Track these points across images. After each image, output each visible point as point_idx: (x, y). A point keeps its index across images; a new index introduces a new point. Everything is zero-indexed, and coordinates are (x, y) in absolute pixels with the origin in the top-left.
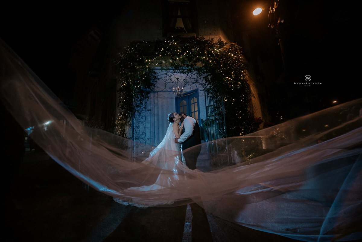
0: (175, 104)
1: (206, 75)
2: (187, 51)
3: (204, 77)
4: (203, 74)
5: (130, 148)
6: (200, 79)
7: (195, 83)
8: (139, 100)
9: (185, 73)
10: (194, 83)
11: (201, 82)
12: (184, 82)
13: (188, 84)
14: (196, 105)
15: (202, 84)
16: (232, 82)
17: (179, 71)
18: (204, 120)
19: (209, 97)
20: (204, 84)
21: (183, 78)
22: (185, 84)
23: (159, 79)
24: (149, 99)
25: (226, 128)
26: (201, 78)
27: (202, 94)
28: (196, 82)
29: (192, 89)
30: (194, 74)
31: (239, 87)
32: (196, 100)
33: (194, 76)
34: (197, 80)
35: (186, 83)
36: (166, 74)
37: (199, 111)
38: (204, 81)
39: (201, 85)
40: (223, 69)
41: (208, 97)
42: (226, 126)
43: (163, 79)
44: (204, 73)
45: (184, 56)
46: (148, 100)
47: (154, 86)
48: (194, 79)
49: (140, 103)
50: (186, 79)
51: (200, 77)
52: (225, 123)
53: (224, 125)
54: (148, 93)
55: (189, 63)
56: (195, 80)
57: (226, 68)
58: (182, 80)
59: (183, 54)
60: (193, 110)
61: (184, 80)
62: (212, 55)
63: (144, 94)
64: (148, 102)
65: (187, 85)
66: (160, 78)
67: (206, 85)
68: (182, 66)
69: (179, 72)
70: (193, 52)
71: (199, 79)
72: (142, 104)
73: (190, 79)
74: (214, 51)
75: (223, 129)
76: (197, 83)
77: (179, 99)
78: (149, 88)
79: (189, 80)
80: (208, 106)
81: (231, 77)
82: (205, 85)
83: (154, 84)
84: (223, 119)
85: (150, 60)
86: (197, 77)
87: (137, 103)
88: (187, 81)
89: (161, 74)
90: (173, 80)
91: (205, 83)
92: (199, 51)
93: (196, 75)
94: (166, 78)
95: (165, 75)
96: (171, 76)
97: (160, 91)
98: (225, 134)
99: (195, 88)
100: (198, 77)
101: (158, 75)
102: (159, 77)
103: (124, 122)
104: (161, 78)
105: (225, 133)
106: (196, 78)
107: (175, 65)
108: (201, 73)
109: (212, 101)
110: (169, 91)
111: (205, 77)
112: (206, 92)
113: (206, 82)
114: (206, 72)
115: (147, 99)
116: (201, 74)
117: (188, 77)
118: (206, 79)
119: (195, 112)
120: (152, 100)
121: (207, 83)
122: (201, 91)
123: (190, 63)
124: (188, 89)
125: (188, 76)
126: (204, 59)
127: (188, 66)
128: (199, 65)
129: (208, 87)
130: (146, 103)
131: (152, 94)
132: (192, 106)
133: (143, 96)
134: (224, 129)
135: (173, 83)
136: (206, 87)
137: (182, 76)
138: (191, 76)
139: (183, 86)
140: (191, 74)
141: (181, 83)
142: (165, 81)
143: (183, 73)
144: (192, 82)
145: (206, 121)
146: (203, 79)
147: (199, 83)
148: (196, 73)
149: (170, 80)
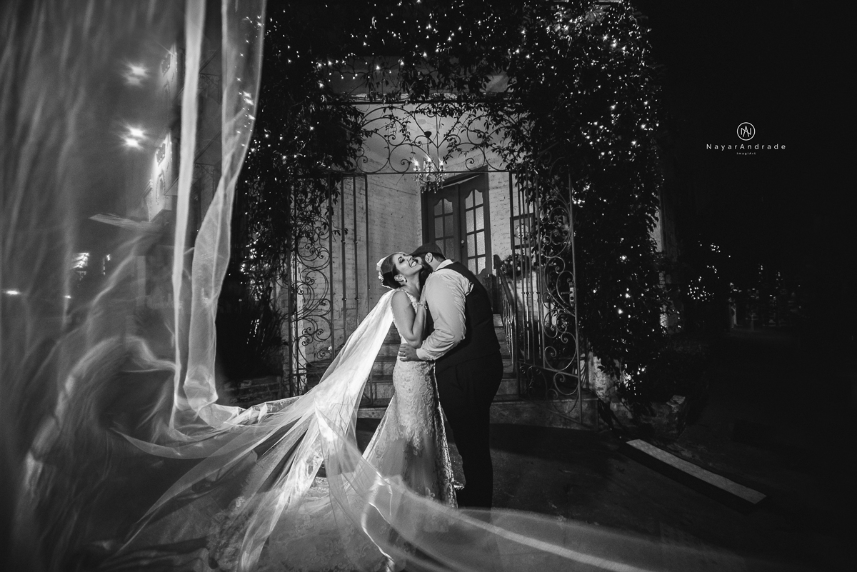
0: (420, 209)
1: (516, 120)
3: (508, 127)
6: (497, 132)
7: (482, 145)
9: (452, 115)
10: (477, 146)
11: (498, 144)
12: (446, 143)
13: (459, 150)
14: (480, 212)
15: (504, 150)
17: (430, 107)
18: (502, 258)
19: (522, 190)
20: (508, 148)
21: (443, 131)
22: (450, 148)
23: (368, 133)
24: (339, 197)
25: (578, 293)
26: (499, 129)
27: (499, 183)
28: (485, 144)
29: (470, 166)
30: (479, 118)
31: (631, 157)
32: (479, 200)
33: (478, 125)
34: (487, 135)
35: (454, 147)
36: (391, 117)
37: (487, 231)
38: (509, 140)
39: (500, 152)
40: (582, 92)
41: (521, 192)
42: (577, 287)
43: (382, 132)
44: (509, 114)
46: (335, 201)
47: (355, 157)
48: (479, 131)
49: (313, 211)
50: (452, 133)
51: (495, 128)
52: (574, 278)
53: (571, 284)
54: (339, 177)
55: (465, 74)
56: (480, 137)
57: (592, 91)
58: (441, 137)
60: (470, 229)
61: (448, 135)
63: (323, 182)
65: (455, 153)
66: (372, 132)
67: (516, 154)
68: (440, 83)
69: (430, 111)
71: (494, 135)
72: (318, 213)
73: (465, 132)
75: (567, 297)
76: (487, 146)
77: (431, 195)
78: (338, 161)
79: (463, 137)
80: (517, 218)
81: (606, 122)
82: (512, 151)
83: (355, 151)
84: (569, 267)
85: (330, 63)
86: (488, 128)
88: (457, 139)
89: (374, 116)
90: (412, 137)
91: (513, 146)
93: (484, 119)
94: (391, 131)
95: (388, 121)
96: (407, 122)
97: (374, 173)
98: (574, 313)
99: (479, 163)
100: (491, 127)
101: (364, 120)
102: (368, 127)
103: (266, 267)
104: (377, 130)
105: (571, 309)
106: (483, 129)
107: (416, 79)
108: (500, 113)
109: (531, 203)
110: (399, 173)
111: (513, 126)
112: (514, 175)
113: (515, 143)
114: (519, 110)
115: (333, 197)
116: (501, 116)
117: (459, 125)
118: (515, 133)
119: (475, 232)
120: (349, 200)
121: (517, 148)
122: (498, 171)
124: (459, 164)
126: (515, 57)
127: (460, 85)
128: (497, 82)
129: (520, 161)
130: (330, 210)
131: (348, 184)
132: (470, 215)
133: (321, 188)
134: (572, 295)
135: (411, 145)
136: (515, 158)
137: (442, 122)
138: (469, 124)
139: (445, 155)
140: (470, 115)
141: (438, 147)
142: (387, 138)
143: (444, 113)
144: (472, 143)
145: (509, 262)
146: (506, 134)
147: (494, 146)
148: (485, 113)
149: (405, 135)
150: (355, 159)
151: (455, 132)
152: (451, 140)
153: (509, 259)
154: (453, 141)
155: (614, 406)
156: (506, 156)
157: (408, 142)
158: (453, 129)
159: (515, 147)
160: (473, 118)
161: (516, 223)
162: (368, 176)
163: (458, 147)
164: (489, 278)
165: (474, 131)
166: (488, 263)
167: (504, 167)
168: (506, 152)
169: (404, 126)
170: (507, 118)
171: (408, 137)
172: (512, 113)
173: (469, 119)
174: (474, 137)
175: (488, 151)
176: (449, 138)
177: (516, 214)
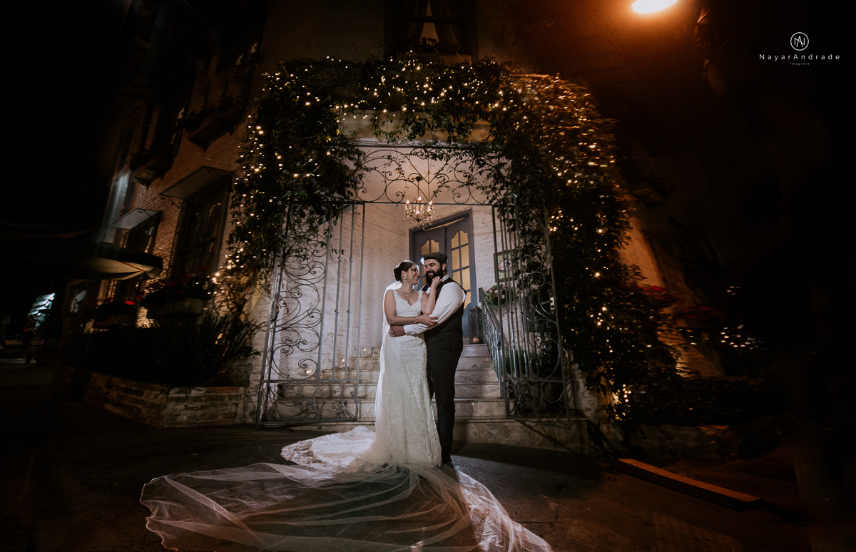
0: (408, 248)
1: (496, 163)
2: (451, 87)
3: (490, 170)
4: (488, 162)
6: (480, 173)
7: (467, 183)
9: (441, 159)
10: (463, 184)
11: (481, 183)
12: (436, 181)
13: (447, 187)
14: (465, 250)
15: (486, 188)
17: (423, 151)
18: (486, 290)
19: (504, 220)
20: (490, 186)
21: (434, 170)
22: (440, 184)
23: (367, 169)
24: (339, 219)
25: (557, 301)
26: (482, 171)
27: (483, 221)
28: (470, 183)
29: (457, 200)
30: (465, 162)
31: (593, 185)
32: (465, 239)
33: (465, 167)
34: (471, 175)
35: (443, 184)
36: (389, 157)
37: (472, 267)
38: (492, 179)
39: (483, 189)
41: (502, 223)
42: (557, 295)
43: (381, 169)
44: (490, 158)
45: (442, 98)
46: (335, 223)
47: (356, 188)
48: (464, 172)
50: (441, 172)
51: (479, 170)
52: (553, 287)
53: (551, 294)
56: (466, 176)
58: (432, 176)
59: (439, 95)
60: (456, 266)
61: (437, 174)
63: (324, 208)
64: (336, 229)
65: (444, 188)
66: (371, 169)
67: (497, 191)
68: (433, 126)
69: (422, 155)
70: (466, 91)
71: (478, 176)
72: (315, 232)
73: (453, 172)
75: (548, 306)
76: (472, 184)
77: (418, 236)
78: (342, 192)
79: (451, 176)
80: (500, 253)
82: (494, 189)
83: (355, 183)
84: (548, 280)
85: (346, 106)
86: (472, 170)
88: (446, 177)
89: (375, 156)
90: (407, 174)
91: (495, 185)
92: (481, 89)
93: (469, 163)
94: (388, 169)
95: (386, 161)
96: (402, 162)
98: (554, 319)
100: (475, 170)
101: (366, 159)
102: (369, 165)
104: (375, 168)
105: (553, 317)
107: (414, 121)
108: (483, 158)
109: (513, 233)
110: (393, 203)
111: (494, 168)
112: (496, 209)
113: (497, 183)
115: (333, 219)
116: (484, 160)
117: (447, 166)
118: (496, 174)
119: (461, 269)
121: (498, 186)
122: (482, 204)
123: (456, 122)
125: (446, 164)
126: (494, 109)
128: (479, 134)
129: (501, 196)
130: (329, 230)
132: (455, 254)
133: (320, 211)
134: (552, 303)
135: (406, 180)
136: (496, 194)
137: (432, 164)
138: (456, 166)
139: (435, 190)
140: (457, 159)
141: (429, 184)
142: (384, 174)
143: (434, 157)
144: (459, 182)
145: (494, 291)
146: (488, 176)
147: (478, 184)
148: (471, 158)
149: (400, 172)
151: (444, 172)
152: (441, 177)
153: (494, 289)
154: (442, 179)
155: (604, 428)
156: (489, 192)
157: (403, 178)
158: (442, 169)
159: (497, 186)
160: (460, 161)
161: (500, 258)
162: (366, 204)
163: (447, 184)
164: (474, 310)
165: (461, 171)
166: (473, 298)
167: (487, 202)
168: (489, 189)
169: (400, 166)
170: (489, 163)
171: (403, 174)
172: (493, 158)
173: (456, 162)
174: (461, 177)
175: (473, 188)
176: (439, 176)
177: (500, 250)
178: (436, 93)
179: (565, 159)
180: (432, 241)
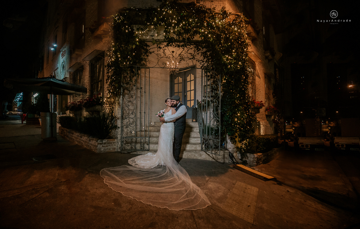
0: (169, 80)
2: (184, 23)
3: (202, 53)
5: (119, 128)
6: (198, 54)
7: (192, 58)
8: (128, 76)
9: (182, 47)
10: (190, 59)
11: (198, 58)
12: (179, 57)
13: (184, 60)
14: (193, 82)
16: (232, 62)
17: (174, 44)
18: (200, 101)
19: (206, 76)
20: (201, 60)
21: (178, 53)
22: (180, 59)
24: (140, 76)
29: (188, 66)
30: (192, 49)
31: (239, 67)
32: (193, 78)
33: (191, 51)
34: (194, 55)
35: (182, 59)
36: (160, 47)
37: (195, 90)
38: (202, 57)
39: (199, 61)
40: (224, 45)
42: (221, 110)
43: (156, 52)
44: (203, 48)
45: (180, 27)
46: (138, 77)
48: (191, 54)
49: (130, 80)
51: (197, 53)
52: (220, 107)
53: (219, 109)
54: (139, 69)
56: (192, 56)
57: (227, 45)
58: (177, 55)
59: (179, 26)
60: (188, 89)
61: (180, 55)
62: (212, 27)
63: (134, 70)
64: (139, 79)
65: (182, 61)
66: (152, 52)
67: (204, 62)
69: (174, 46)
70: (190, 24)
72: (132, 81)
73: (186, 54)
74: (215, 23)
76: (194, 59)
77: (173, 75)
78: (140, 63)
81: (231, 56)
83: (146, 59)
84: (219, 104)
85: (140, 32)
86: (195, 52)
87: (126, 80)
88: (183, 56)
90: (167, 55)
91: (204, 59)
92: (197, 23)
93: (193, 49)
94: (159, 52)
96: (165, 49)
97: (152, 67)
98: (219, 119)
99: (191, 64)
100: (196, 52)
101: (149, 48)
103: (113, 100)
104: (154, 52)
106: (193, 53)
107: (169, 38)
109: (209, 80)
110: (161, 68)
112: (203, 70)
115: (137, 75)
116: (200, 48)
117: (184, 51)
118: (204, 54)
119: (190, 91)
123: (187, 36)
124: (183, 65)
128: (197, 38)
129: (206, 65)
130: (136, 80)
131: (143, 70)
132: (188, 84)
134: (219, 113)
135: (166, 58)
136: (204, 64)
137: (178, 50)
138: (188, 51)
139: (179, 61)
141: (176, 59)
142: (157, 55)
143: (179, 46)
144: (188, 58)
146: (201, 55)
148: (194, 47)
149: (164, 54)
150: (146, 62)
151: (183, 53)
152: (181, 56)
153: (202, 101)
155: (235, 154)
156: (201, 63)
157: (165, 56)
158: (182, 52)
160: (189, 48)
162: (150, 68)
164: (194, 109)
166: (195, 103)
167: (200, 67)
169: (164, 51)
171: (165, 55)
174: (189, 56)
175: (194, 61)
176: (180, 56)
178: (178, 24)
179: (228, 56)
180: (179, 77)
